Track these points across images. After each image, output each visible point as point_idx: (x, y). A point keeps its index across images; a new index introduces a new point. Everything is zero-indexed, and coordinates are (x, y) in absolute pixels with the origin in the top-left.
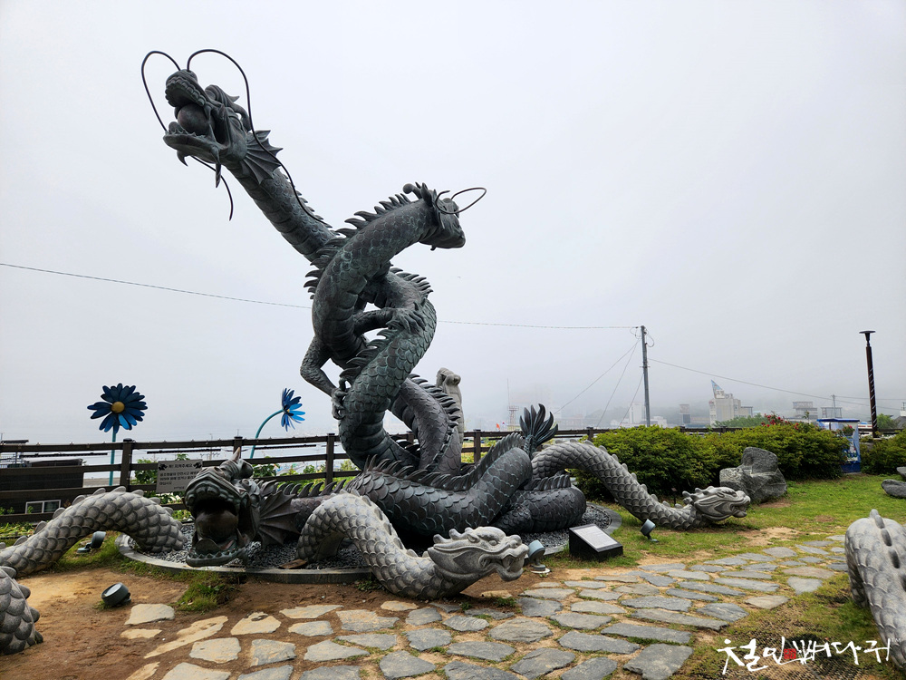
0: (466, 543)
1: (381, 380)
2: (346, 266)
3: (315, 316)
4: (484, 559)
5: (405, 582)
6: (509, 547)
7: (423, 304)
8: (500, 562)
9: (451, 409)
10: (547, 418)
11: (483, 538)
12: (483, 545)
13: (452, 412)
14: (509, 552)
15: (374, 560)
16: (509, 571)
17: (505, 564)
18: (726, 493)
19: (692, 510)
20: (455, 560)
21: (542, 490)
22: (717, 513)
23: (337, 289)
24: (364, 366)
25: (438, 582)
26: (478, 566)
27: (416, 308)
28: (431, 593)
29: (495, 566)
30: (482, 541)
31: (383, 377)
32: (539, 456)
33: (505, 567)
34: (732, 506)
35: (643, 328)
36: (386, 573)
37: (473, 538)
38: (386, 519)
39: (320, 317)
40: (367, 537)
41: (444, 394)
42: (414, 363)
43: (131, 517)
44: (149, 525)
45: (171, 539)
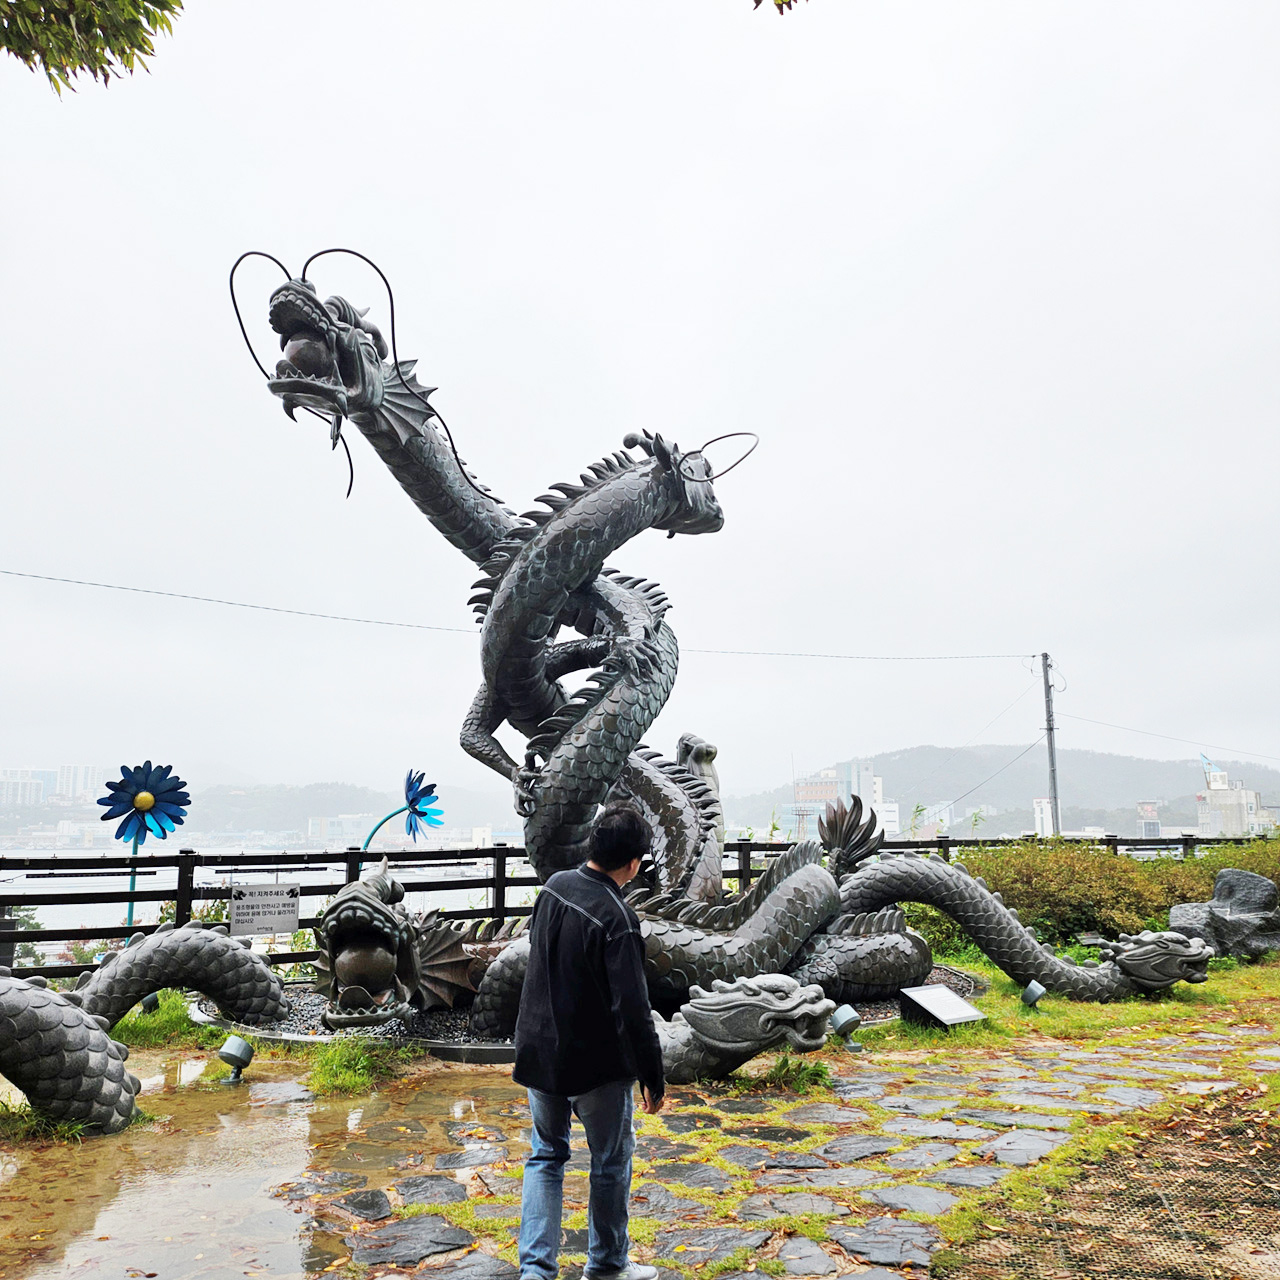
0: (740, 997)
1: (595, 753)
2: (537, 572)
3: (487, 652)
4: (768, 1020)
6: (805, 1001)
7: (657, 628)
8: (793, 1023)
9: (704, 801)
10: (865, 819)
11: (765, 990)
12: (765, 999)
13: (705, 805)
14: (806, 1008)
16: (805, 1037)
17: (799, 1026)
18: (1172, 941)
19: (1113, 971)
20: (722, 1022)
21: (856, 934)
22: (1156, 974)
23: (524, 609)
24: (566, 729)
25: (697, 1056)
26: (758, 1031)
27: (647, 635)
28: (686, 1072)
29: (784, 1029)
30: (764, 994)
31: (597, 747)
32: (853, 880)
33: (799, 1032)
34: (1183, 962)
35: (1045, 656)
37: (750, 989)
39: (495, 654)
41: (691, 776)
42: (645, 726)
43: (213, 966)
44: (239, 980)
45: (271, 1003)
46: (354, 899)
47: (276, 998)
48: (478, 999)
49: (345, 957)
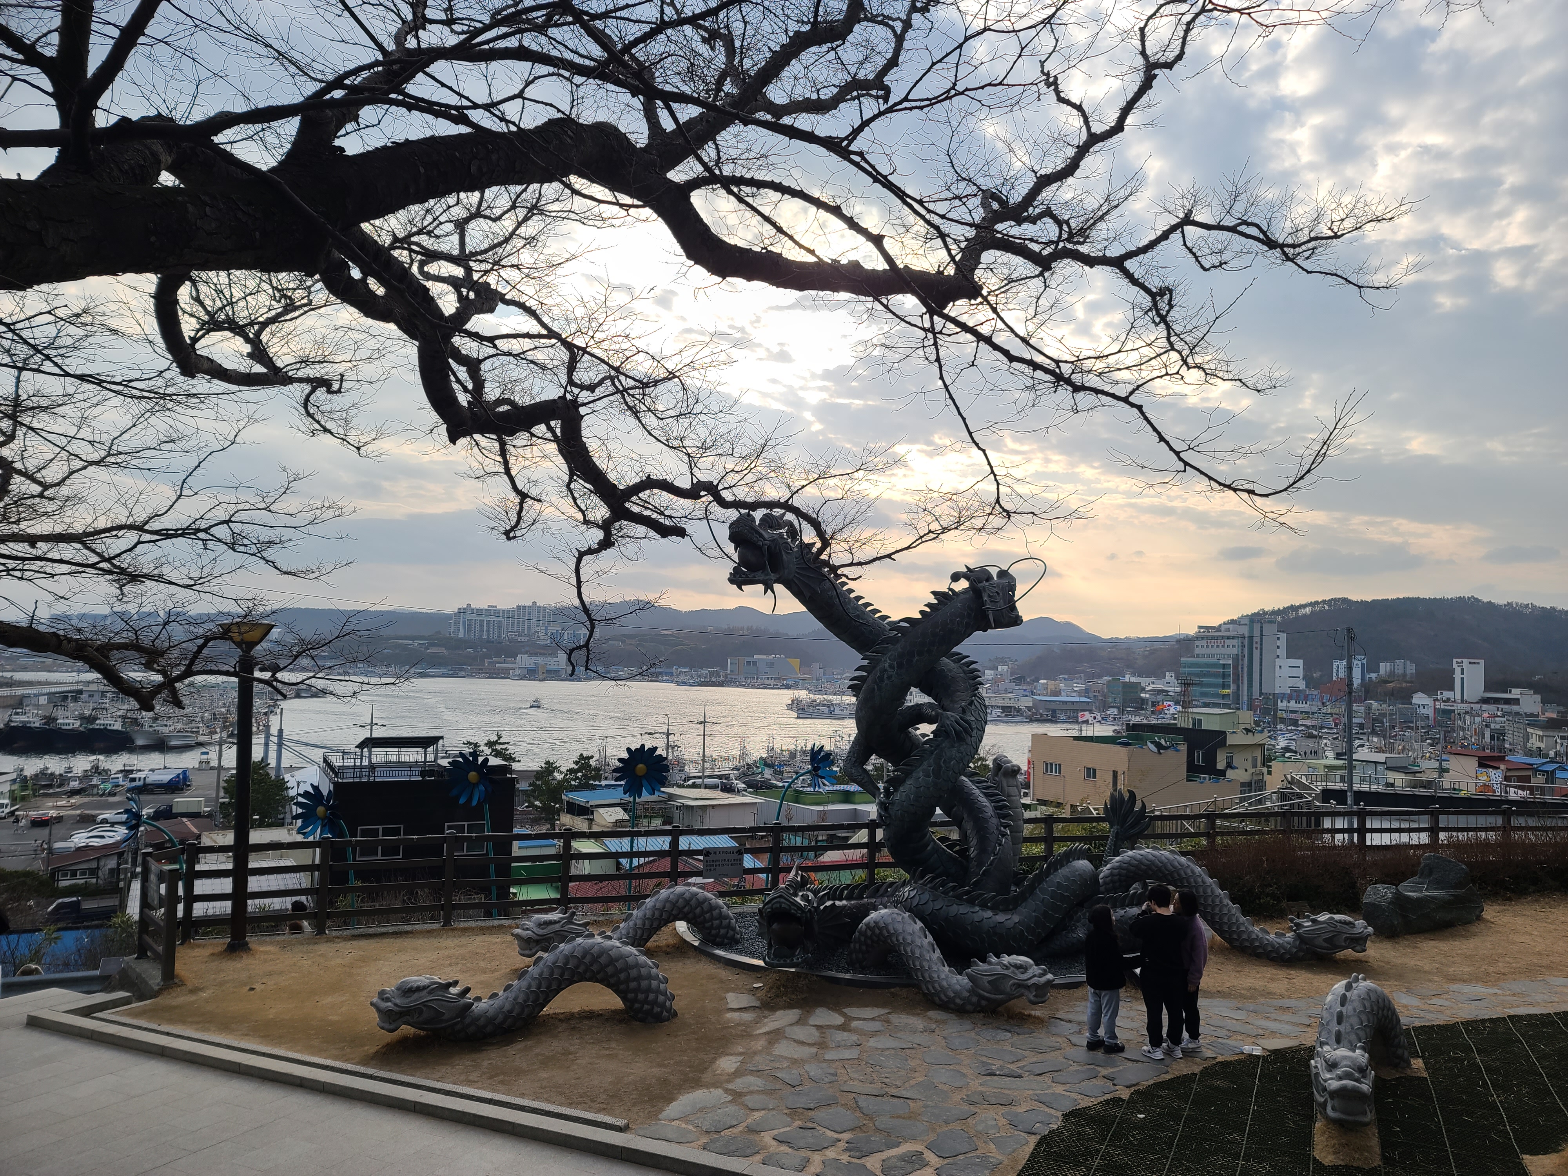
0: (999, 969)
4: (1014, 984)
5: (946, 996)
6: (1035, 976)
8: (1028, 987)
10: (1138, 806)
11: (1014, 965)
12: (1013, 972)
14: (1035, 980)
15: (919, 974)
16: (1035, 995)
17: (1032, 989)
18: (1340, 922)
19: (1293, 941)
20: (989, 982)
22: (1325, 945)
25: (974, 999)
26: (1008, 989)
28: (969, 1007)
29: (1023, 990)
30: (1013, 968)
33: (1031, 992)
34: (1348, 938)
36: (930, 987)
37: (1006, 964)
38: (930, 938)
40: (913, 953)
43: (698, 910)
44: (712, 918)
45: (731, 933)
46: (780, 896)
47: (734, 929)
48: (852, 945)
49: (775, 926)
